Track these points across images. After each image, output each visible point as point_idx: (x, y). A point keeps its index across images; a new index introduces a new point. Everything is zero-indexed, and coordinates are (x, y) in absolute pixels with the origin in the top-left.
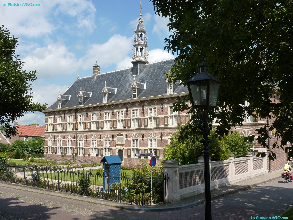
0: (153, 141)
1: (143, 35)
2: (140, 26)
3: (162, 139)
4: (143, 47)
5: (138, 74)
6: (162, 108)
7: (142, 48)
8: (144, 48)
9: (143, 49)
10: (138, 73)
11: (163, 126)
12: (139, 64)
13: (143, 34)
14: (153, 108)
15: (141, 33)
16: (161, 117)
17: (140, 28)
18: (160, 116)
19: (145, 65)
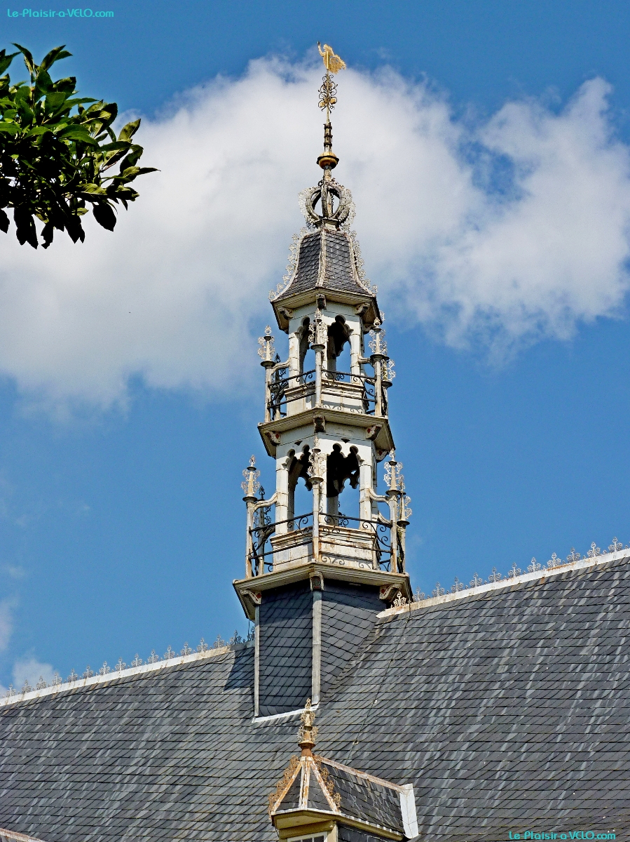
1: (355, 339)
2: (323, 252)
4: (354, 450)
5: (316, 699)
7: (346, 452)
8: (365, 452)
9: (354, 460)
10: (316, 689)
12: (317, 605)
13: (354, 325)
15: (340, 319)
17: (322, 271)
19: (381, 615)
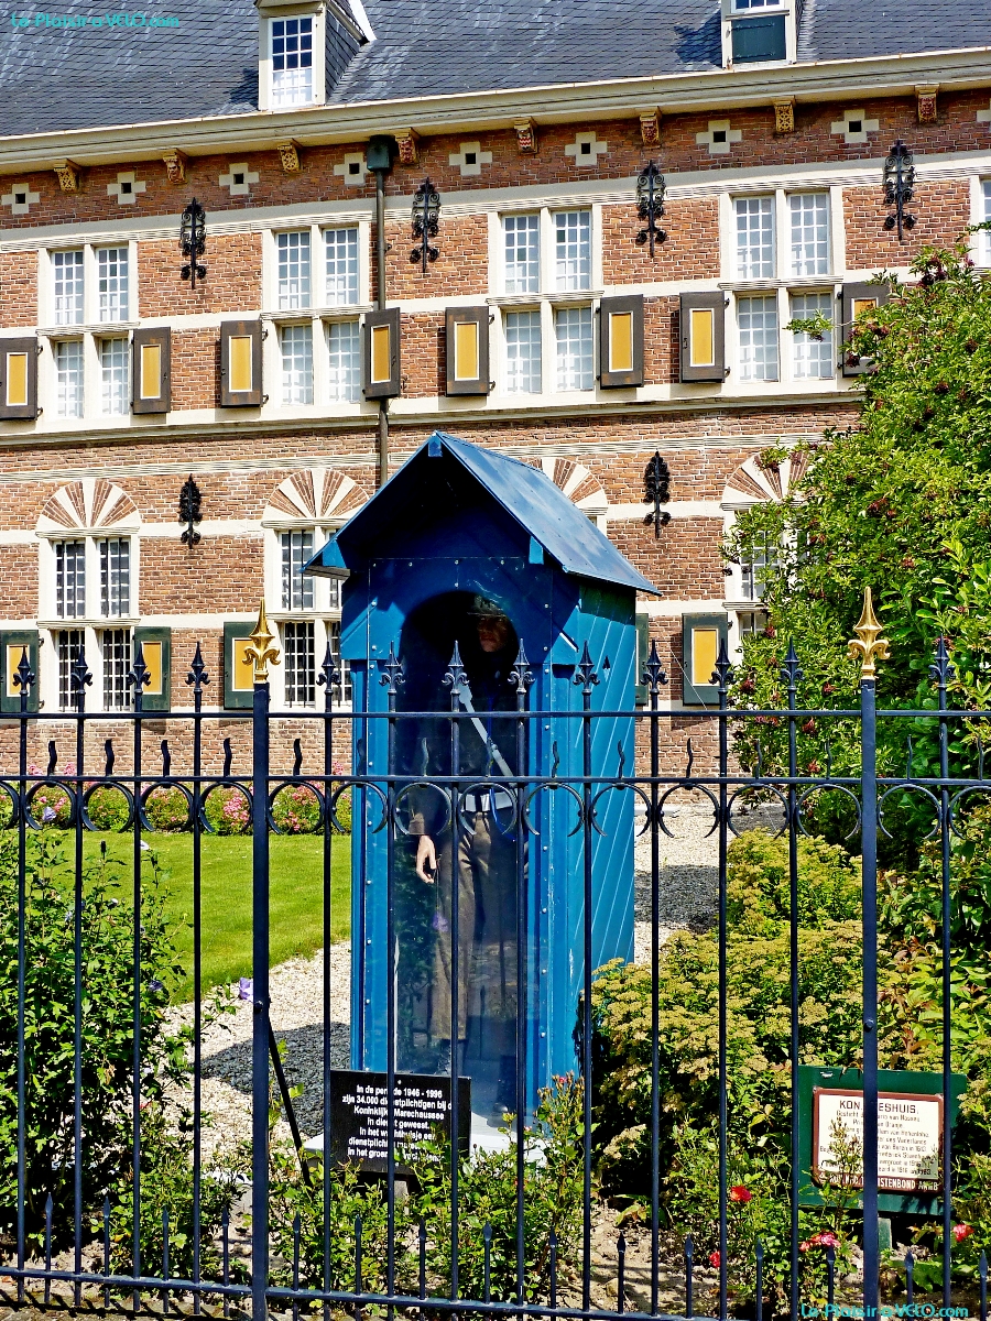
0: (92, 555)
3: (191, 539)
6: (194, 247)
11: (208, 416)
14: (94, 247)
16: (190, 335)
18: (177, 323)
